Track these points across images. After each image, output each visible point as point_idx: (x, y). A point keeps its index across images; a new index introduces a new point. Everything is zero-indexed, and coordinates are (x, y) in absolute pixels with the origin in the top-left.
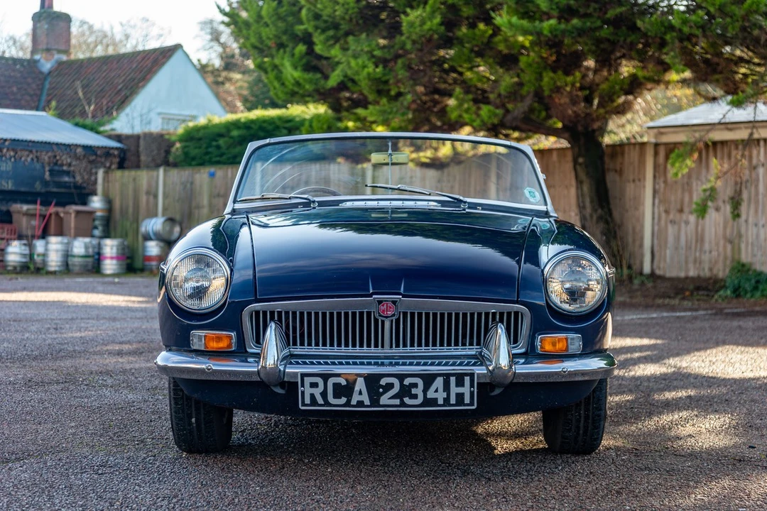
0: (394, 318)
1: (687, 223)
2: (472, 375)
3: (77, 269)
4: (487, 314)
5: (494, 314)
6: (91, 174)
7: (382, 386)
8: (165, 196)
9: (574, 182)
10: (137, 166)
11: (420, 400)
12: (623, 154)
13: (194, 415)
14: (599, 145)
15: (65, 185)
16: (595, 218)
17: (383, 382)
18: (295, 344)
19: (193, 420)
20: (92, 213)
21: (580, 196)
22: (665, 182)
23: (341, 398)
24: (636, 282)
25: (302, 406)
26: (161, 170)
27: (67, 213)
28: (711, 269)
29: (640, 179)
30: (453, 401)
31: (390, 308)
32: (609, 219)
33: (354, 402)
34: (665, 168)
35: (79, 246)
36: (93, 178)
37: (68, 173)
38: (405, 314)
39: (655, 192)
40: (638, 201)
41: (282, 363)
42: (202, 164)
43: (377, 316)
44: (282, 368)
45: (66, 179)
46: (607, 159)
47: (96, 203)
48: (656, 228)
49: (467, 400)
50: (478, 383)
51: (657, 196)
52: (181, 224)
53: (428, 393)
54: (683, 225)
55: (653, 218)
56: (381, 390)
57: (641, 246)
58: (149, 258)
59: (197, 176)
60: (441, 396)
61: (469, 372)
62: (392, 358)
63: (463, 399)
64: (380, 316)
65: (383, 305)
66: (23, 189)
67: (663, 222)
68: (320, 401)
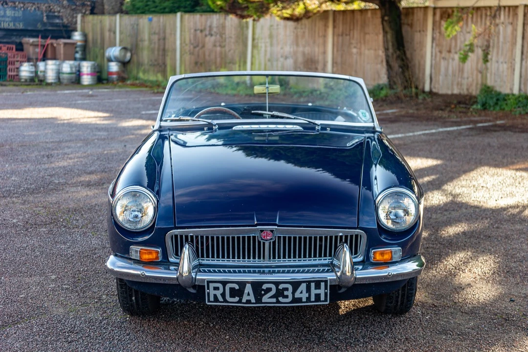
0: (272, 241)
1: (453, 59)
2: (326, 282)
3: (65, 82)
4: (336, 237)
5: (341, 237)
6: (73, 17)
7: (263, 290)
8: (121, 33)
9: (381, 31)
10: (103, 13)
11: (290, 299)
12: (413, 14)
13: (134, 295)
14: (398, 8)
15: (56, 25)
16: (395, 56)
17: (265, 287)
18: (203, 256)
19: (134, 298)
20: (74, 44)
21: (385, 41)
22: (440, 33)
23: (235, 297)
24: (420, 97)
25: (208, 302)
26: (118, 16)
27: (58, 44)
28: (468, 89)
29: (424, 30)
30: (313, 299)
31: (269, 234)
32: (404, 58)
33: (244, 300)
34: (440, 23)
35: (67, 67)
36: (74, 20)
37: (58, 17)
38: (279, 238)
39: (433, 39)
40: (422, 45)
41: (194, 271)
42: (143, 13)
43: (260, 239)
44: (193, 275)
45: (57, 21)
46: (403, 17)
47: (77, 37)
48: (434, 62)
49: (322, 298)
50: (330, 286)
51: (434, 41)
52: (131, 51)
53: (296, 294)
54: (451, 61)
55: (432, 56)
56: (263, 292)
57: (424, 74)
58: (111, 73)
59: (141, 21)
60: (304, 296)
61: (324, 279)
62: (270, 267)
63: (320, 298)
64: (262, 239)
65: (264, 233)
66: (30, 28)
67: (438, 59)
68: (221, 299)
